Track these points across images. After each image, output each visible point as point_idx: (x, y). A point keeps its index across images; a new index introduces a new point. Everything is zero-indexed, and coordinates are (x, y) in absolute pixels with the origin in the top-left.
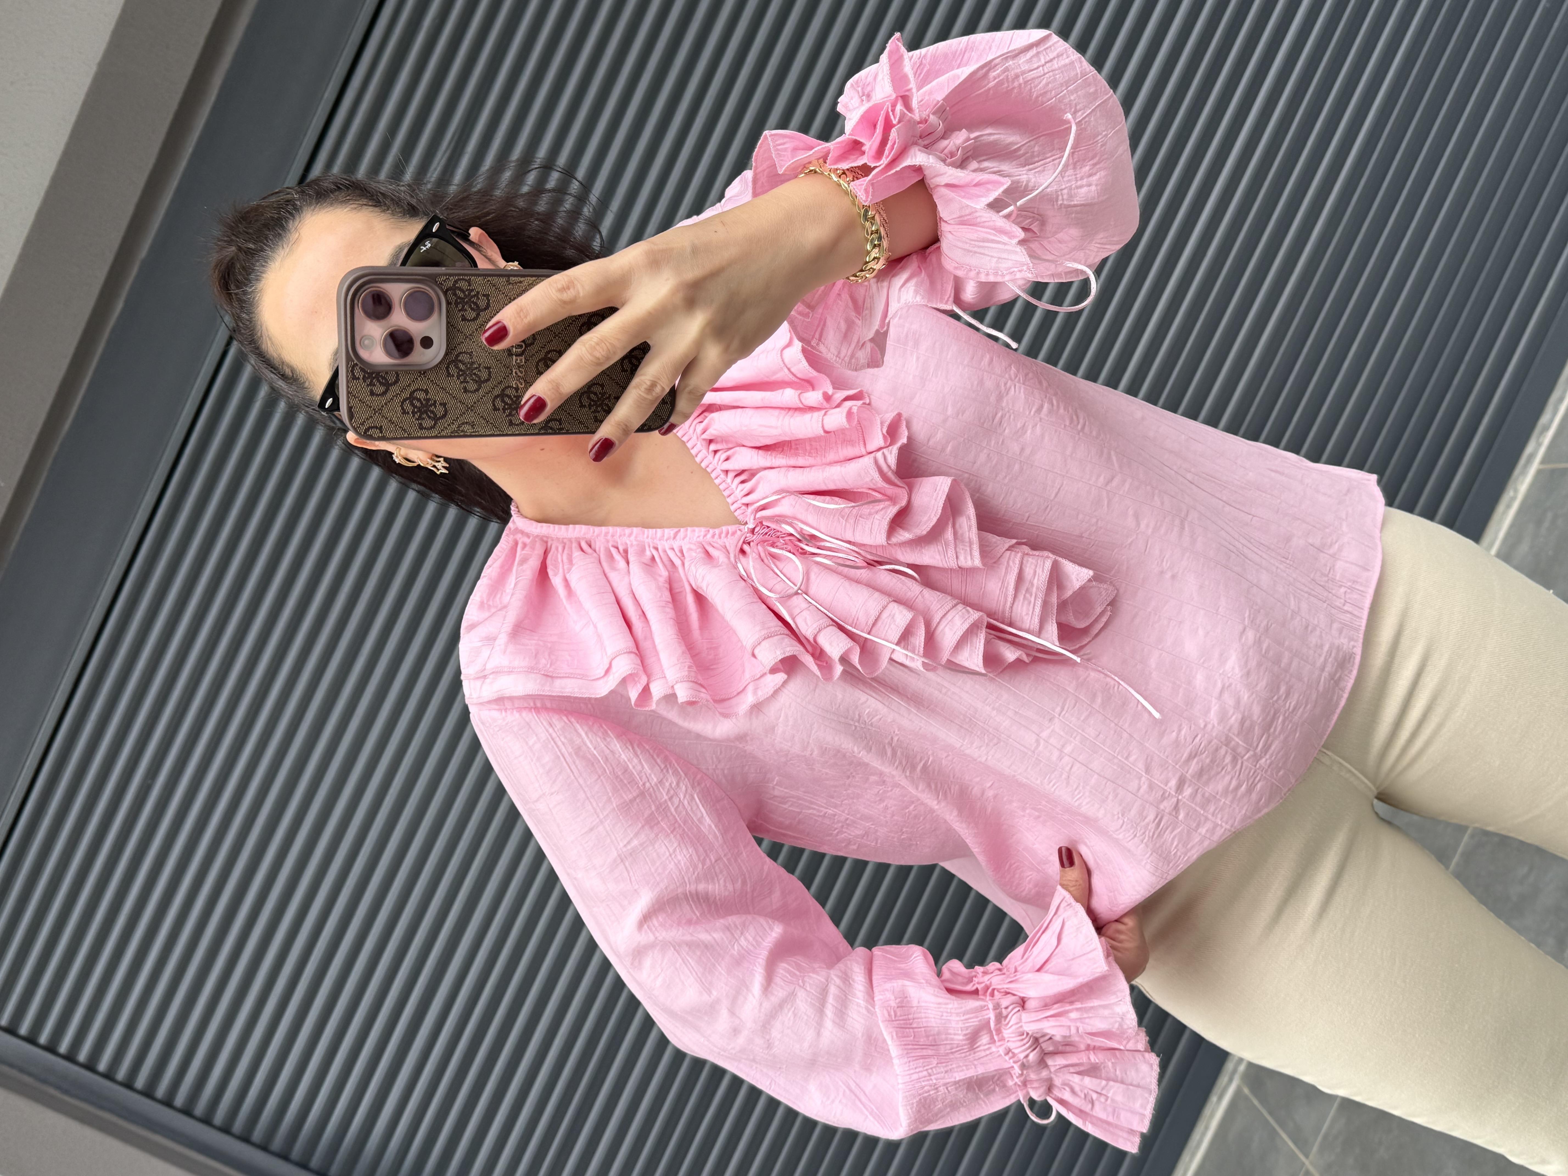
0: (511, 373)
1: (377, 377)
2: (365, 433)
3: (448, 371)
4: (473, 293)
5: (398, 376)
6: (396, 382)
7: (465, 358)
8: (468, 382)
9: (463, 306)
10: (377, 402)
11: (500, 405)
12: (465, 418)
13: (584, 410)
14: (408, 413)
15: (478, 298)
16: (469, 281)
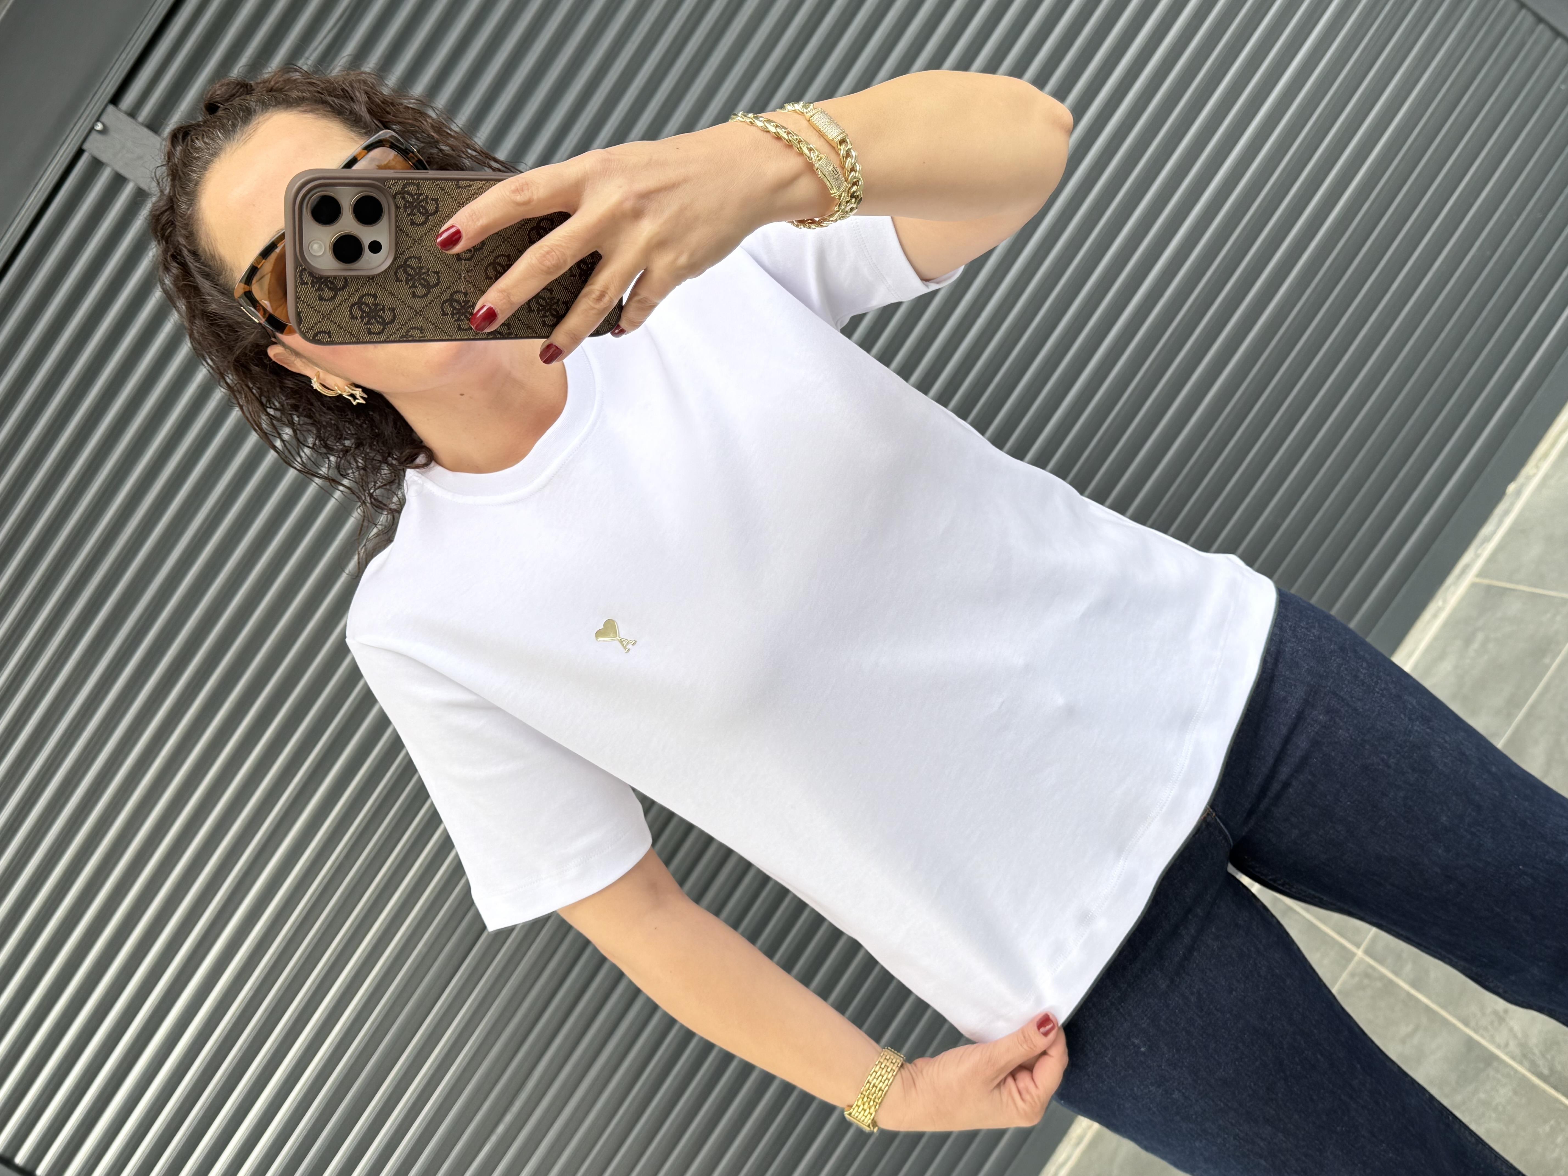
0: (460, 278)
1: (325, 282)
3: (396, 276)
4: (421, 197)
5: (346, 281)
6: (344, 287)
7: (413, 262)
8: (416, 287)
9: (412, 211)
10: (325, 306)
11: (449, 310)
12: (414, 323)
13: (532, 314)
14: (357, 318)
15: (427, 203)
16: (418, 185)
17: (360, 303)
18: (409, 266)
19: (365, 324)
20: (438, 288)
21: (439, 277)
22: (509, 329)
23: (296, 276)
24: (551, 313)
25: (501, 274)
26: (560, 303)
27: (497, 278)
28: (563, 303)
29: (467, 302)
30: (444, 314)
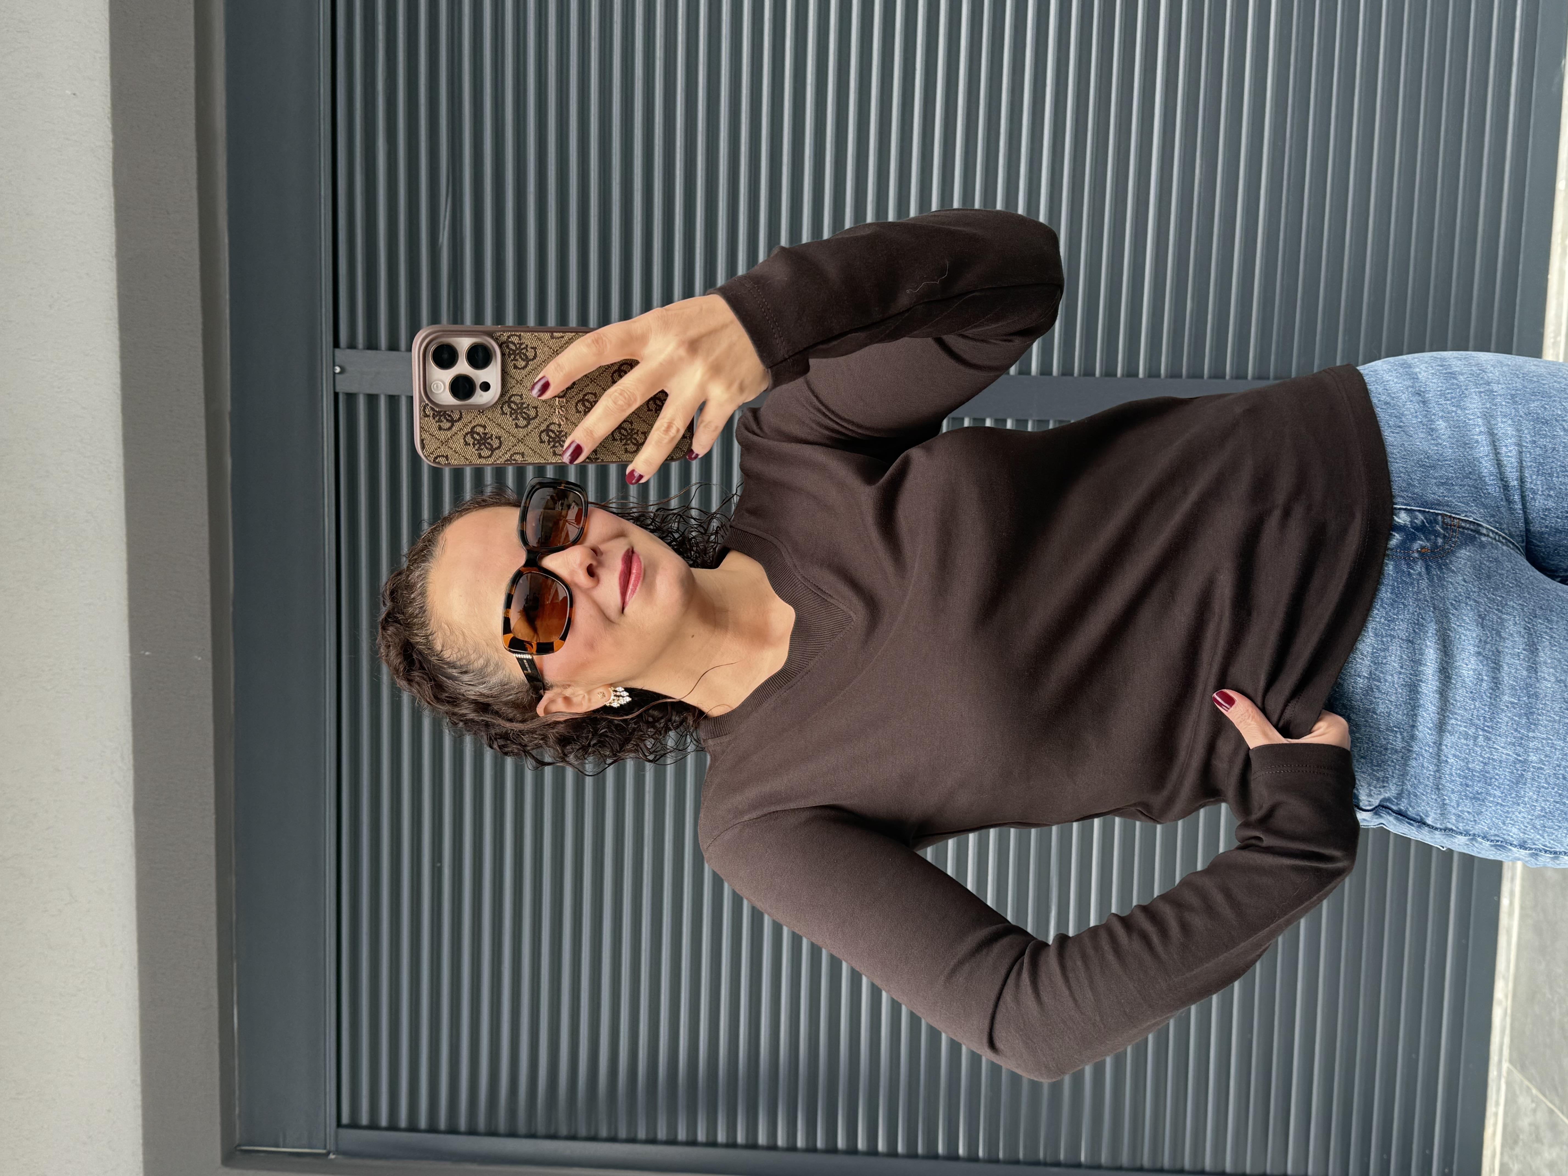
0: (555, 412)
1: (444, 415)
2: (434, 460)
3: (502, 410)
4: (523, 347)
5: (461, 414)
6: (460, 419)
7: (516, 399)
8: (519, 419)
9: (515, 357)
10: (444, 435)
11: (546, 438)
12: (517, 449)
13: (616, 443)
14: (469, 444)
15: (527, 350)
16: (519, 336)
17: (472, 432)
18: (512, 402)
19: (476, 450)
20: (537, 420)
21: (537, 411)
22: (596, 455)
23: (420, 410)
24: (632, 442)
25: (590, 409)
26: (640, 433)
27: (586, 413)
28: (642, 433)
29: (560, 432)
30: (542, 442)
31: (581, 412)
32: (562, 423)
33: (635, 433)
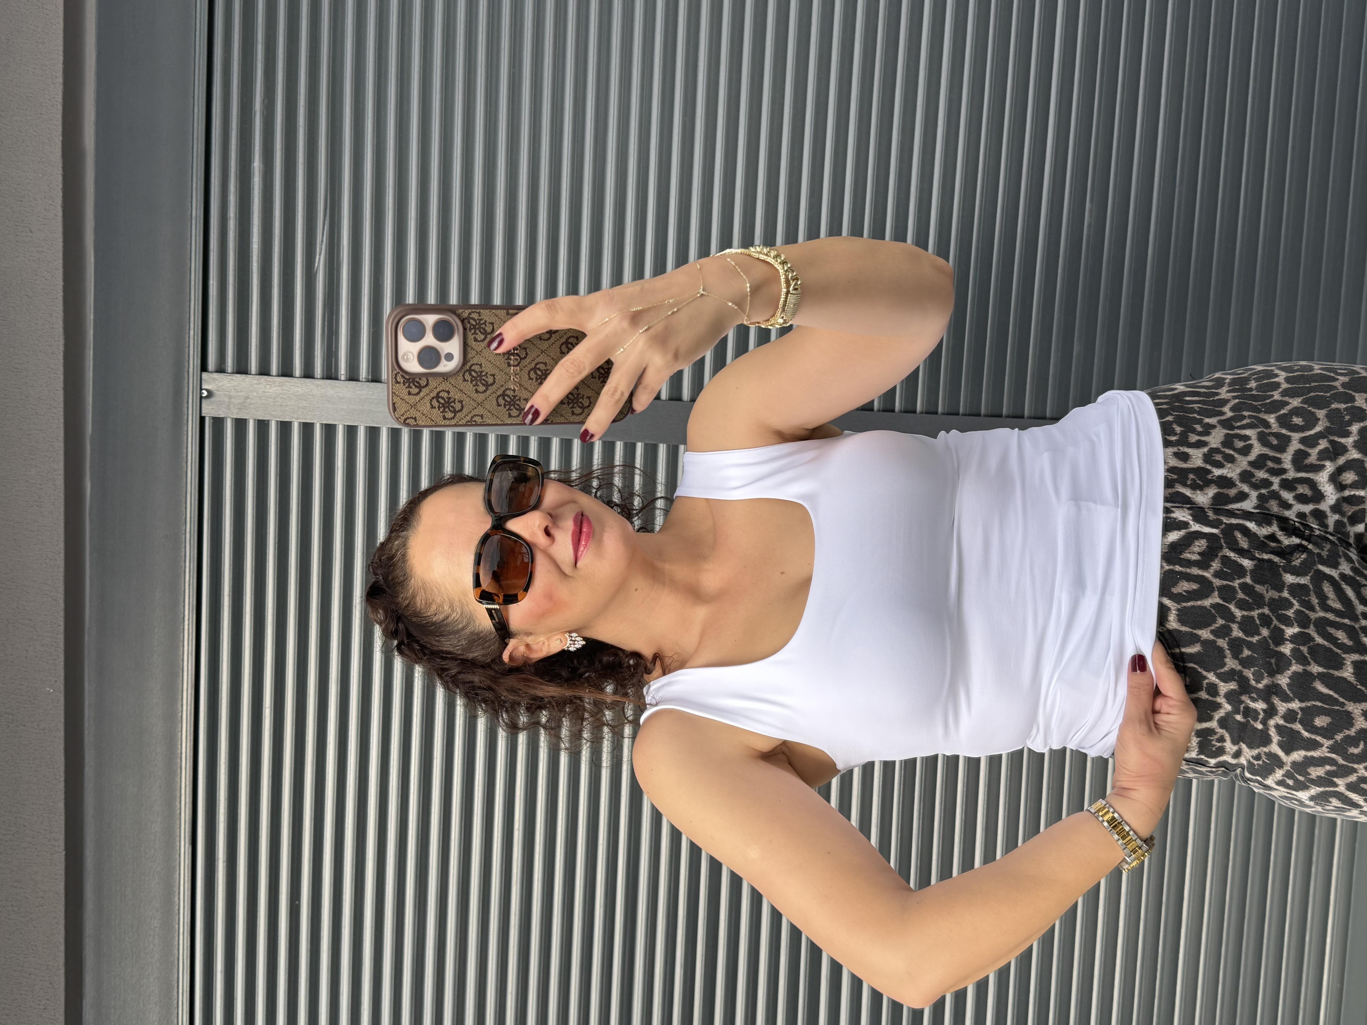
0: (510, 379)
1: (413, 381)
2: (404, 422)
3: (464, 377)
4: (482, 322)
5: (428, 381)
6: (427, 385)
7: (477, 368)
8: (478, 385)
9: (475, 331)
10: (412, 399)
11: (502, 402)
12: (476, 412)
14: (435, 408)
15: (486, 325)
16: (479, 313)
17: (438, 397)
18: (472, 370)
19: (441, 412)
20: (494, 386)
21: (495, 379)
23: (392, 378)
24: (578, 405)
26: (585, 397)
28: (587, 397)
29: (515, 396)
30: (499, 405)
31: (533, 379)
32: (516, 388)
33: (581, 398)
